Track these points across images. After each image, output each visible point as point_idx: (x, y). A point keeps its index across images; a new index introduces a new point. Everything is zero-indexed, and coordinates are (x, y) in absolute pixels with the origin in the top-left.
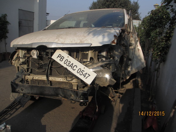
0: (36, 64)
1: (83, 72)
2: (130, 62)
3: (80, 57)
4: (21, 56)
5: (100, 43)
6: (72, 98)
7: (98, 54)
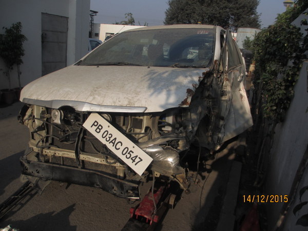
0: (60, 132)
1: (131, 153)
2: (222, 123)
3: (129, 125)
4: (36, 115)
5: (162, 106)
6: (115, 192)
7: (160, 120)
